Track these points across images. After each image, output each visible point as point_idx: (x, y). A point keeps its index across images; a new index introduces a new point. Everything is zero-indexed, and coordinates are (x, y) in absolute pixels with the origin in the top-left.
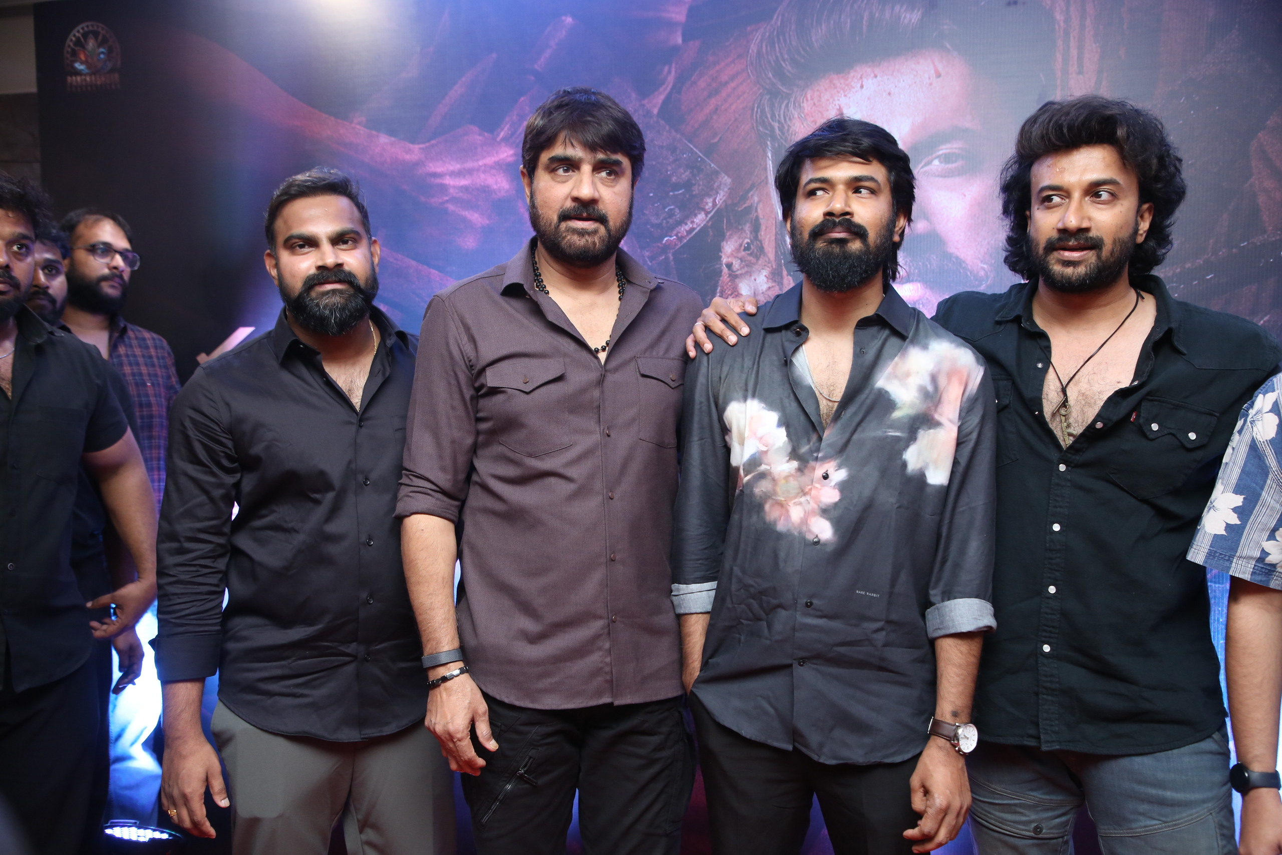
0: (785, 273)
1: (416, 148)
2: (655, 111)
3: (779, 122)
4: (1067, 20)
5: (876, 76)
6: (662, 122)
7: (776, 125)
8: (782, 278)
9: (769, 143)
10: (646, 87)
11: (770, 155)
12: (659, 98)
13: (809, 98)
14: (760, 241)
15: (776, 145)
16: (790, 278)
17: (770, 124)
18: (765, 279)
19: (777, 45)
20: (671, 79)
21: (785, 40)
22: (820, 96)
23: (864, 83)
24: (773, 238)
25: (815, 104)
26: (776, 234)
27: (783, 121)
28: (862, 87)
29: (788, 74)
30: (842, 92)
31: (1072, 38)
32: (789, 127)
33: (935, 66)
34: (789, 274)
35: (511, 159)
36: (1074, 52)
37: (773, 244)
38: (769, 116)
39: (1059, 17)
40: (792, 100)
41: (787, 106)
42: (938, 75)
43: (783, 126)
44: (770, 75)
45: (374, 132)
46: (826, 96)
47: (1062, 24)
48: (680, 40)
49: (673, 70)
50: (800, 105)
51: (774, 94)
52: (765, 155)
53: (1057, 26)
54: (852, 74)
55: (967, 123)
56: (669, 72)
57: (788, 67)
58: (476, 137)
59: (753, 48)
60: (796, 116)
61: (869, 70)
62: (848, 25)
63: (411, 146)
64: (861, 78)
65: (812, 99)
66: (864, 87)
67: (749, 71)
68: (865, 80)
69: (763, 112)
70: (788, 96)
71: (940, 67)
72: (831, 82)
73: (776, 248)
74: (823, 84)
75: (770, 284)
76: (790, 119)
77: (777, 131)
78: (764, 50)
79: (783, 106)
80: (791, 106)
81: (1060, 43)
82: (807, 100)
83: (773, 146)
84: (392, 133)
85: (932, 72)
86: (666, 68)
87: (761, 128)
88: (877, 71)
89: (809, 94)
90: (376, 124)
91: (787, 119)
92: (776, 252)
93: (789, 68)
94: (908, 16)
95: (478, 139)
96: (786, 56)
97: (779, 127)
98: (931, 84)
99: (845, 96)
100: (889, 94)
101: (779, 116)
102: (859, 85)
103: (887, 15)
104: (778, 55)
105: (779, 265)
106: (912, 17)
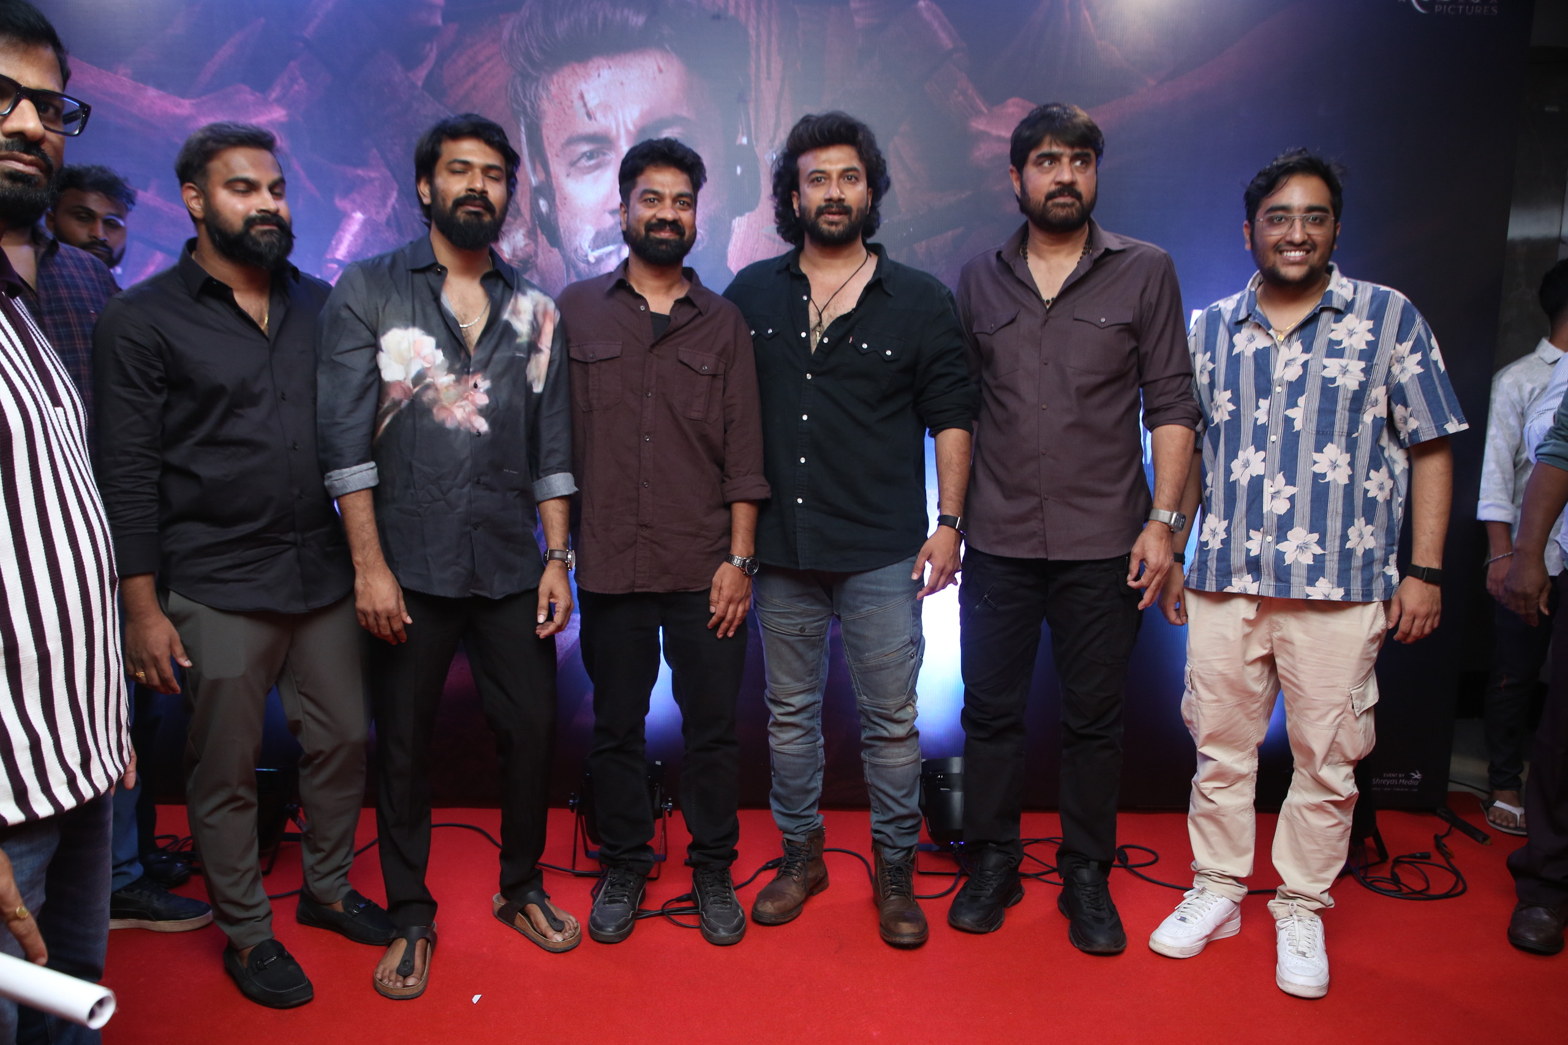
0: (539, 232)
1: (187, 102)
2: (420, 84)
3: (531, 101)
4: (758, 35)
5: (610, 67)
6: (426, 94)
7: (528, 104)
8: (536, 235)
9: (522, 119)
10: (411, 61)
11: (523, 129)
12: (422, 73)
13: (555, 81)
14: (518, 205)
15: (528, 121)
16: (544, 237)
17: (522, 102)
18: (522, 237)
19: (526, 35)
20: (433, 56)
21: (533, 30)
22: (564, 82)
23: (601, 74)
24: (528, 202)
25: (560, 88)
26: (531, 197)
27: (533, 99)
28: (599, 75)
29: (537, 60)
30: (583, 80)
31: (762, 51)
32: (539, 106)
33: (657, 63)
34: (543, 233)
35: (283, 119)
36: (764, 62)
37: (528, 206)
38: (521, 95)
39: (752, 32)
40: (541, 83)
41: (537, 88)
42: (660, 71)
43: (534, 105)
44: (521, 59)
45: (141, 85)
46: (569, 82)
47: (754, 38)
48: (439, 22)
49: (435, 48)
50: (547, 88)
51: (525, 77)
52: (519, 129)
53: (750, 40)
54: (591, 64)
55: (684, 113)
56: (431, 49)
57: (536, 54)
58: (247, 95)
59: (506, 34)
60: (544, 96)
61: (604, 62)
62: (586, 22)
63: (182, 101)
64: (598, 68)
65: (558, 82)
66: (601, 77)
67: (503, 55)
68: (601, 71)
69: (516, 91)
70: (537, 79)
71: (662, 64)
72: (573, 69)
73: (531, 211)
74: (567, 71)
75: (527, 241)
76: (540, 99)
77: (529, 109)
78: (515, 37)
79: (533, 88)
80: (540, 89)
81: (753, 53)
82: (553, 83)
83: (525, 121)
84: (160, 86)
85: (656, 68)
86: (428, 46)
87: (515, 106)
88: (611, 64)
89: (555, 78)
90: (144, 77)
91: (538, 100)
92: (531, 214)
93: (538, 55)
94: (635, 19)
95: (250, 98)
96: (534, 44)
97: (530, 106)
98: (655, 78)
99: (586, 83)
100: (622, 84)
101: (530, 96)
102: (596, 74)
103: (618, 16)
104: (528, 42)
105: (534, 225)
106: (638, 21)
